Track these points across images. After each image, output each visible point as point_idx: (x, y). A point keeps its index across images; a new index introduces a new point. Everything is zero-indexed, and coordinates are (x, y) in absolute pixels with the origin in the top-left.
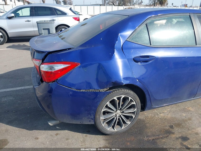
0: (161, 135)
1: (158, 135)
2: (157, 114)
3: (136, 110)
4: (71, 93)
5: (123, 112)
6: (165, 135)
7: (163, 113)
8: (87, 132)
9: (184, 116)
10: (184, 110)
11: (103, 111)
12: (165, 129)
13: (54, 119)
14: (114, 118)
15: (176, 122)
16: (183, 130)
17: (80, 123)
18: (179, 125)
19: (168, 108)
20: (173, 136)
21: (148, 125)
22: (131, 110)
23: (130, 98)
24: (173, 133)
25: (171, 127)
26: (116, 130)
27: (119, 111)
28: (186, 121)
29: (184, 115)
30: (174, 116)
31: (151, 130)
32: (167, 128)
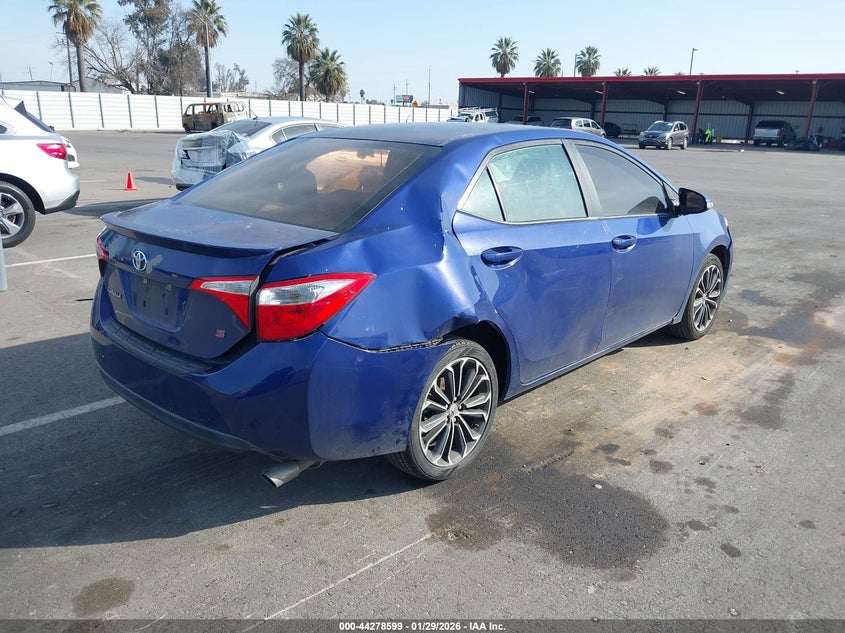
0: (557, 453)
1: (551, 456)
2: (520, 415)
3: (490, 396)
4: (359, 360)
5: (464, 407)
6: (565, 452)
7: (530, 408)
8: (366, 494)
9: (581, 406)
10: (576, 394)
11: (424, 406)
12: (556, 441)
13: (287, 462)
14: (445, 428)
15: (572, 421)
16: (596, 433)
17: (372, 455)
18: (581, 426)
19: (536, 397)
20: (583, 449)
21: (512, 441)
22: (481, 400)
23: (478, 364)
24: (580, 444)
25: (568, 432)
26: (451, 463)
27: (454, 406)
28: (593, 414)
29: (581, 403)
30: (558, 410)
31: (527, 449)
32: (561, 436)
